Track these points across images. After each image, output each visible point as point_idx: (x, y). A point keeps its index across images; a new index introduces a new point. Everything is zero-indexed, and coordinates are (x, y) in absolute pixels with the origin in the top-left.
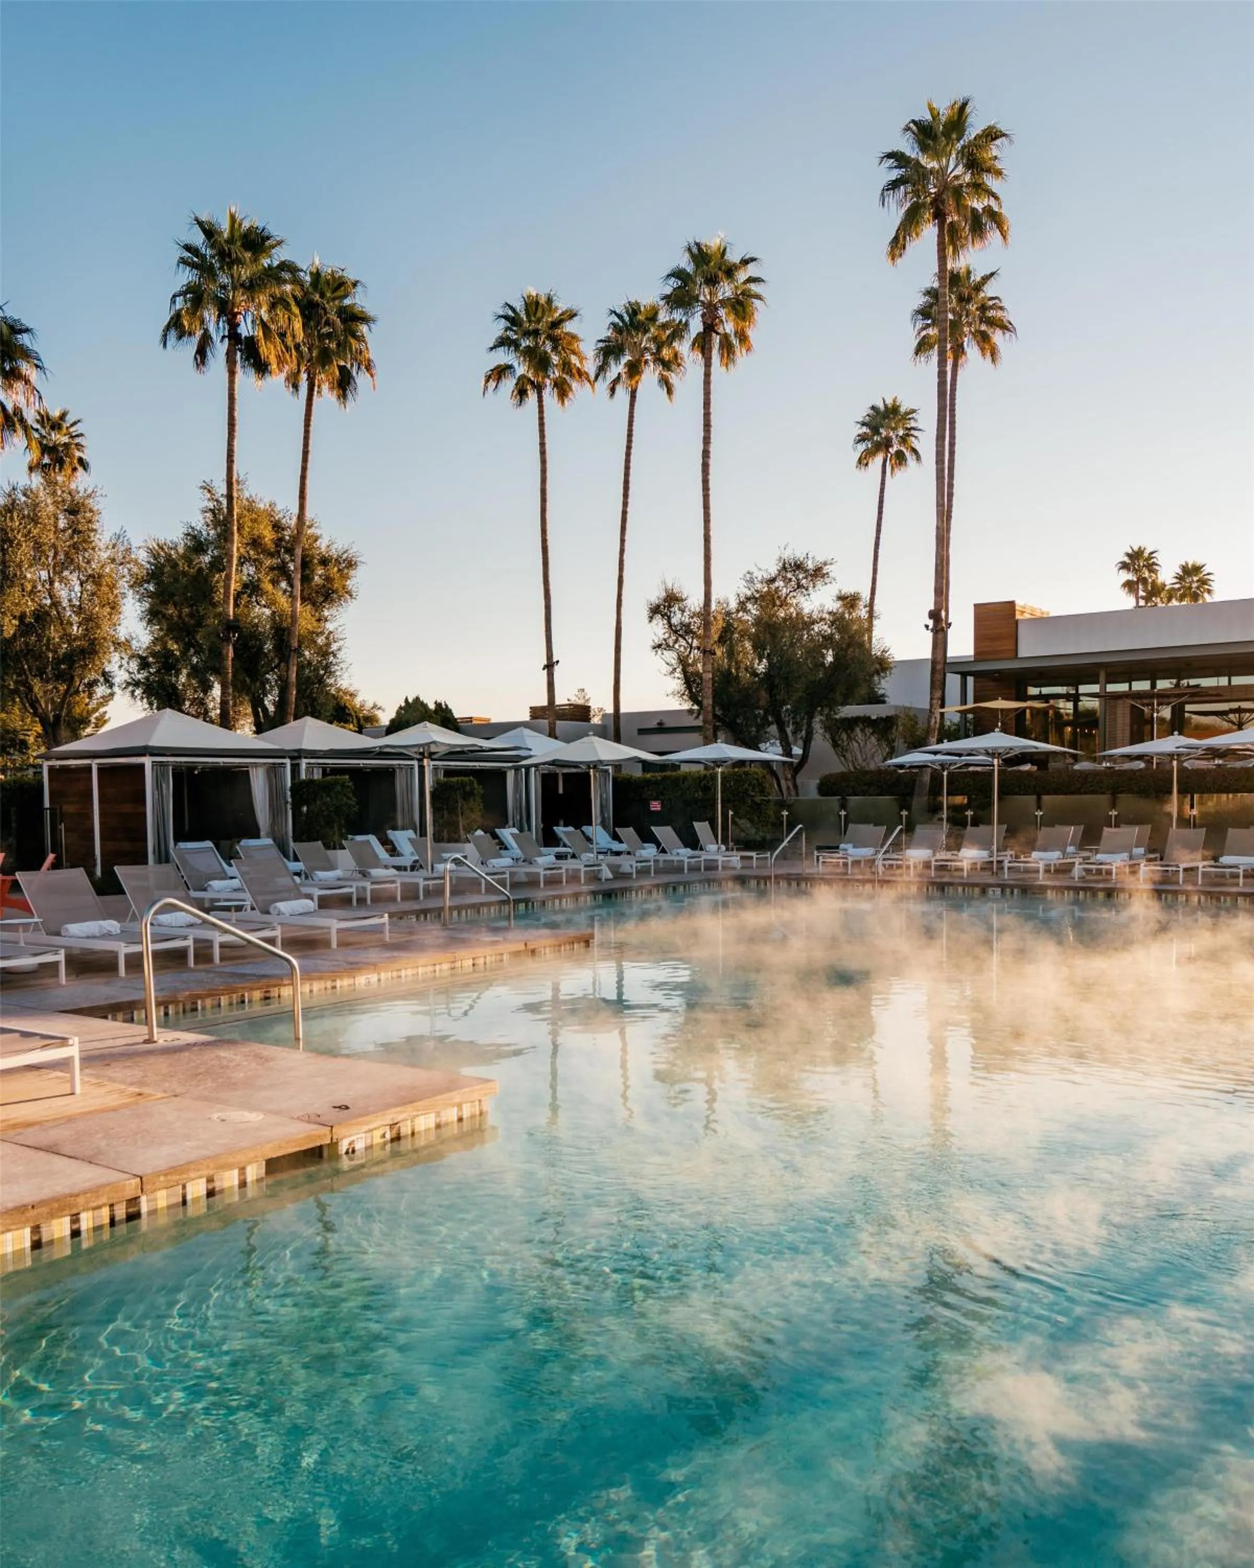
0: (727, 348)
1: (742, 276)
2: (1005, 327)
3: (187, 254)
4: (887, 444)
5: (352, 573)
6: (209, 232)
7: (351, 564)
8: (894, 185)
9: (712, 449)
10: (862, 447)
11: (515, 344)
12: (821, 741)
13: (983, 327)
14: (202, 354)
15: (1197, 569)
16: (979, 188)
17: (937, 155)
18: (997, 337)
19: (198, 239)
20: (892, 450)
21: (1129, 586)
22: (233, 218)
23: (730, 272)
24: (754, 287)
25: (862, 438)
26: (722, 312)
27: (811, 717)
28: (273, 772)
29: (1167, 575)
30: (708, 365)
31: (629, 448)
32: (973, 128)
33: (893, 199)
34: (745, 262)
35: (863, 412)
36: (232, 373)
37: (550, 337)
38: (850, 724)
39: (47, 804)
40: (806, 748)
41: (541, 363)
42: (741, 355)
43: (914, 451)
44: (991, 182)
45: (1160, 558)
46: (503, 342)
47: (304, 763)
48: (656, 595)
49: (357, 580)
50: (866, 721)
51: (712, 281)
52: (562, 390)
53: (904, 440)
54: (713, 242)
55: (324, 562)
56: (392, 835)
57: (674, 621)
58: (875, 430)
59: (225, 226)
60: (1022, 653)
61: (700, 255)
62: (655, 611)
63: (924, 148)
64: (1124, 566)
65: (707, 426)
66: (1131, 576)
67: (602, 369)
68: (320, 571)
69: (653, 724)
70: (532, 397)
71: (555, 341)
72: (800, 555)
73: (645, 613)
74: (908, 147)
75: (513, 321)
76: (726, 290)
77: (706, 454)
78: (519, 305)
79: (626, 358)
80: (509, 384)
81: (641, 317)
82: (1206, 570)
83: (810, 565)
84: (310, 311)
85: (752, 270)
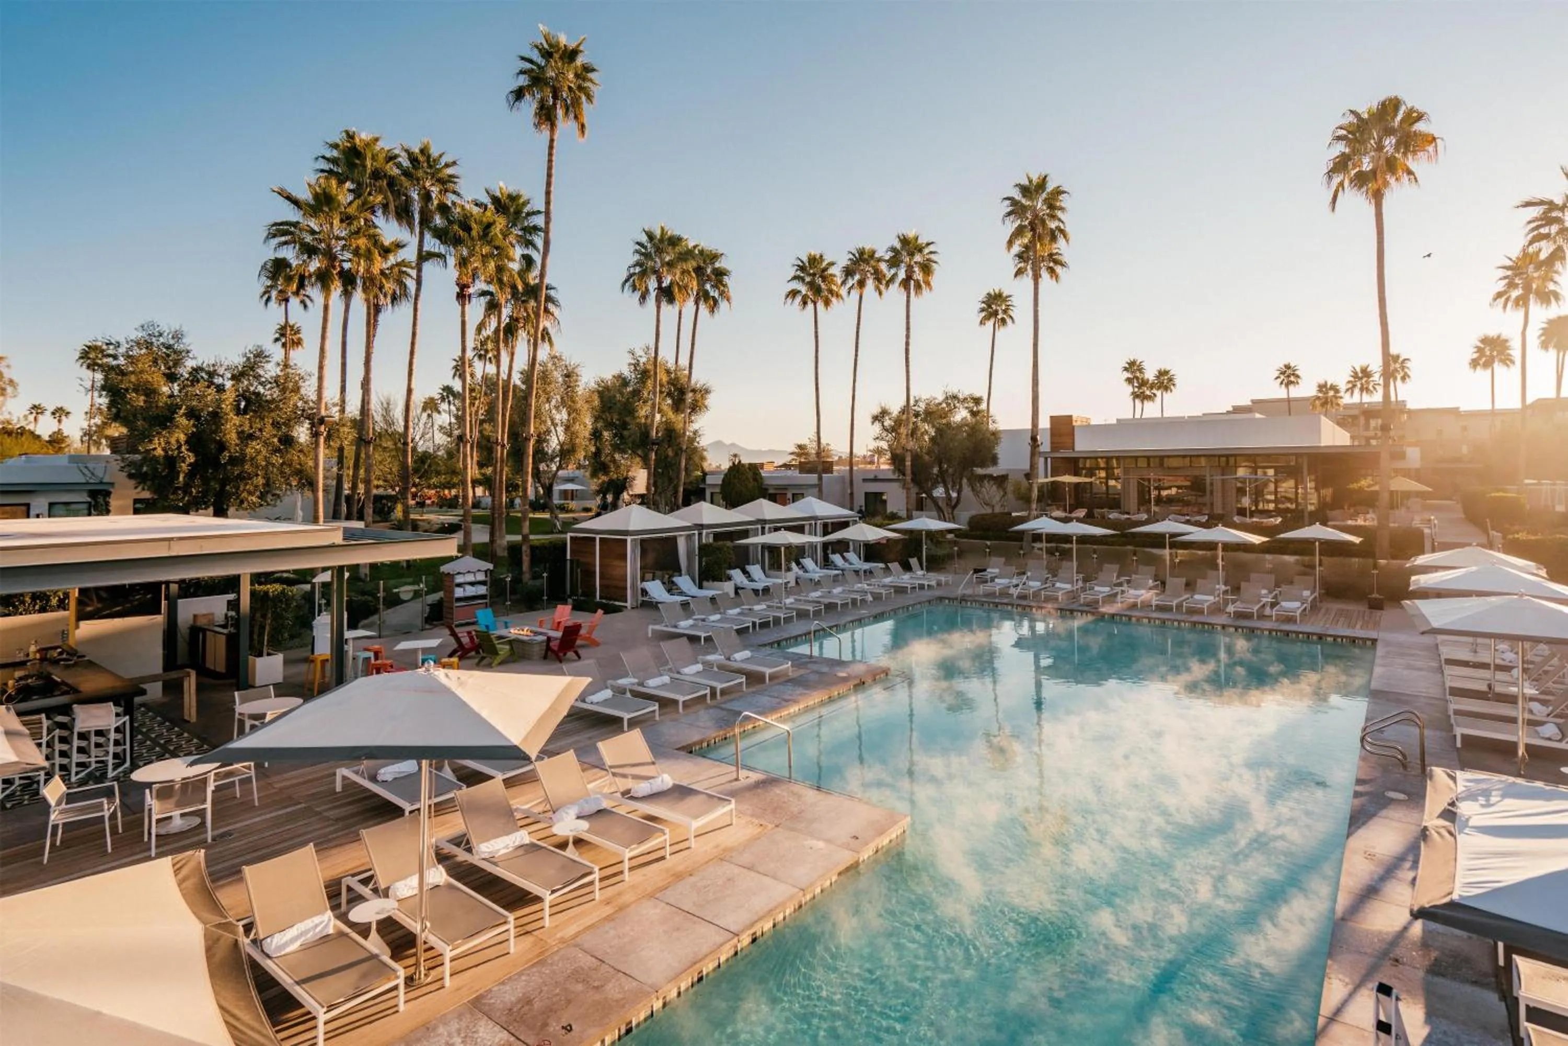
0: (918, 287)
1: (926, 251)
2: (1062, 265)
3: (638, 247)
4: (996, 313)
5: (708, 396)
6: (651, 236)
7: (707, 391)
8: (1009, 214)
9: (911, 341)
10: (983, 314)
11: (803, 279)
12: (967, 490)
13: (1051, 264)
14: (643, 298)
15: (1166, 372)
16: (1053, 217)
17: (1031, 199)
18: (1058, 269)
19: (644, 239)
20: (999, 317)
21: (1129, 380)
22: (662, 229)
23: (920, 250)
24: (933, 257)
25: (982, 310)
26: (916, 269)
27: (961, 479)
28: (689, 537)
29: (1150, 375)
30: (908, 297)
31: (858, 324)
32: (1050, 187)
33: (1008, 221)
34: (928, 244)
35: (982, 296)
36: (659, 307)
37: (821, 276)
38: (982, 478)
39: (568, 557)
40: (959, 492)
41: (817, 290)
42: (925, 290)
43: (1011, 317)
44: (1059, 214)
45: (1145, 365)
46: (795, 278)
47: (704, 532)
48: (876, 411)
49: (710, 400)
50: (990, 477)
51: (911, 254)
52: (827, 303)
53: (1005, 312)
54: (911, 234)
55: (694, 391)
56: (749, 568)
57: (886, 424)
58: (990, 306)
59: (658, 233)
60: (1077, 448)
61: (905, 241)
62: (876, 418)
63: (1024, 196)
64: (1126, 369)
65: (908, 329)
66: (1130, 376)
67: (844, 283)
68: (691, 395)
69: (872, 477)
70: (810, 306)
71: (824, 279)
72: (955, 391)
73: (870, 420)
74: (1017, 195)
75: (802, 268)
76: (918, 258)
77: (907, 344)
78: (805, 259)
79: (857, 277)
80: (799, 299)
81: (866, 256)
82: (1172, 373)
83: (961, 397)
84: (699, 270)
85: (932, 248)
